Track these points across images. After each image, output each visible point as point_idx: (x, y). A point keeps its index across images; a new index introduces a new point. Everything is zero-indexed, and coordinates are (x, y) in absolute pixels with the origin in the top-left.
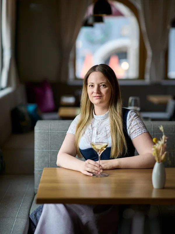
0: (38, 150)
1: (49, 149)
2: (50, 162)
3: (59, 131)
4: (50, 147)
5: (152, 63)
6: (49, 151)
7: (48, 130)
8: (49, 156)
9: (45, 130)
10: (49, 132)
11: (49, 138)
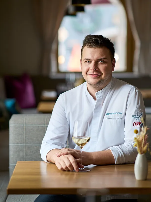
0: (13, 145)
1: (24, 144)
2: (26, 157)
3: (34, 125)
4: (25, 141)
5: (140, 54)
6: (24, 146)
7: (24, 124)
8: (24, 150)
9: (19, 124)
10: (24, 126)
11: (24, 133)
